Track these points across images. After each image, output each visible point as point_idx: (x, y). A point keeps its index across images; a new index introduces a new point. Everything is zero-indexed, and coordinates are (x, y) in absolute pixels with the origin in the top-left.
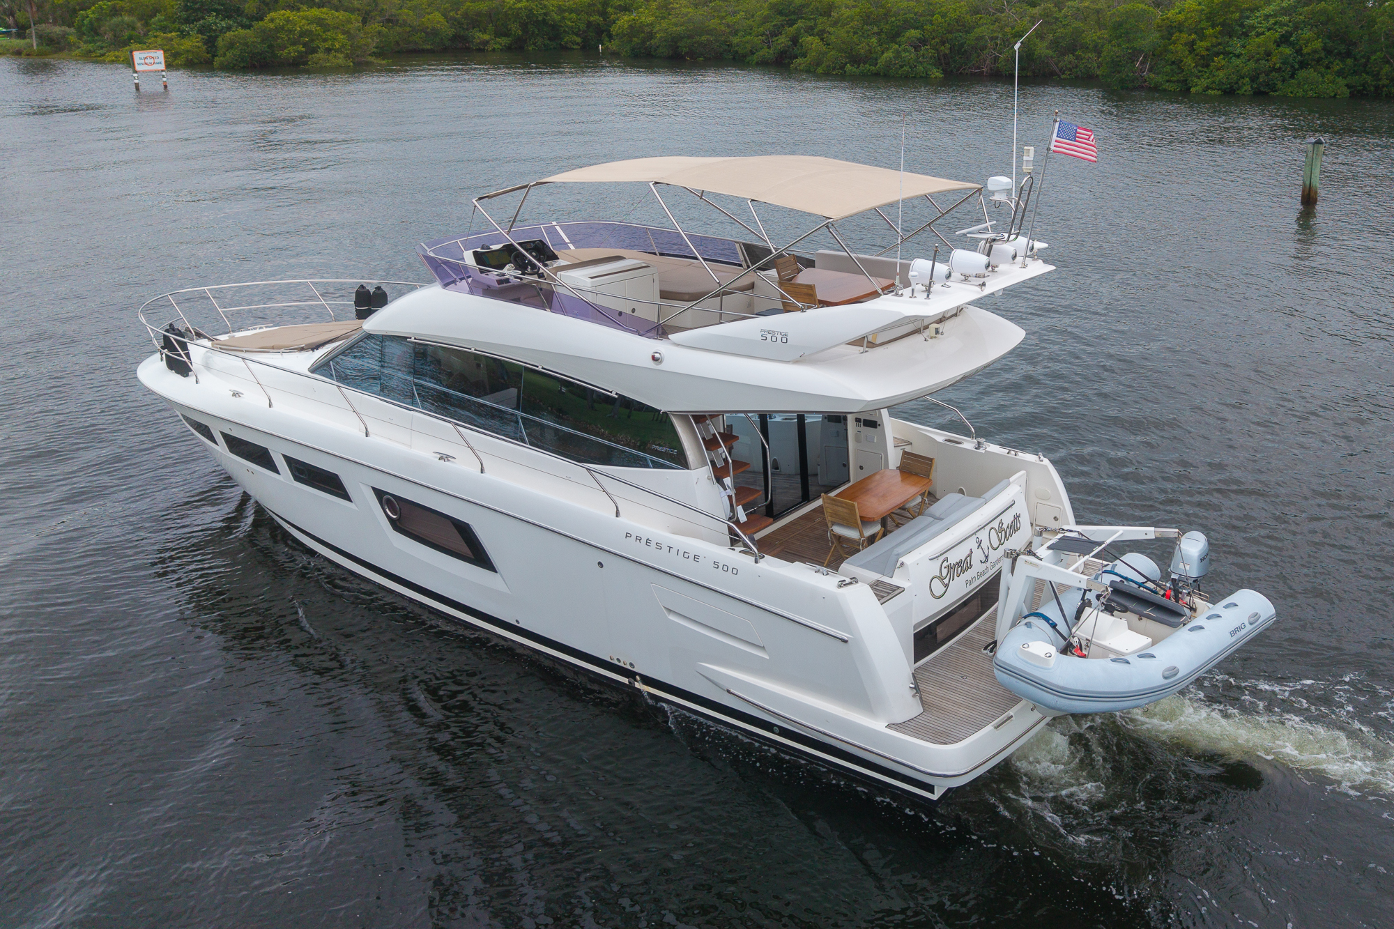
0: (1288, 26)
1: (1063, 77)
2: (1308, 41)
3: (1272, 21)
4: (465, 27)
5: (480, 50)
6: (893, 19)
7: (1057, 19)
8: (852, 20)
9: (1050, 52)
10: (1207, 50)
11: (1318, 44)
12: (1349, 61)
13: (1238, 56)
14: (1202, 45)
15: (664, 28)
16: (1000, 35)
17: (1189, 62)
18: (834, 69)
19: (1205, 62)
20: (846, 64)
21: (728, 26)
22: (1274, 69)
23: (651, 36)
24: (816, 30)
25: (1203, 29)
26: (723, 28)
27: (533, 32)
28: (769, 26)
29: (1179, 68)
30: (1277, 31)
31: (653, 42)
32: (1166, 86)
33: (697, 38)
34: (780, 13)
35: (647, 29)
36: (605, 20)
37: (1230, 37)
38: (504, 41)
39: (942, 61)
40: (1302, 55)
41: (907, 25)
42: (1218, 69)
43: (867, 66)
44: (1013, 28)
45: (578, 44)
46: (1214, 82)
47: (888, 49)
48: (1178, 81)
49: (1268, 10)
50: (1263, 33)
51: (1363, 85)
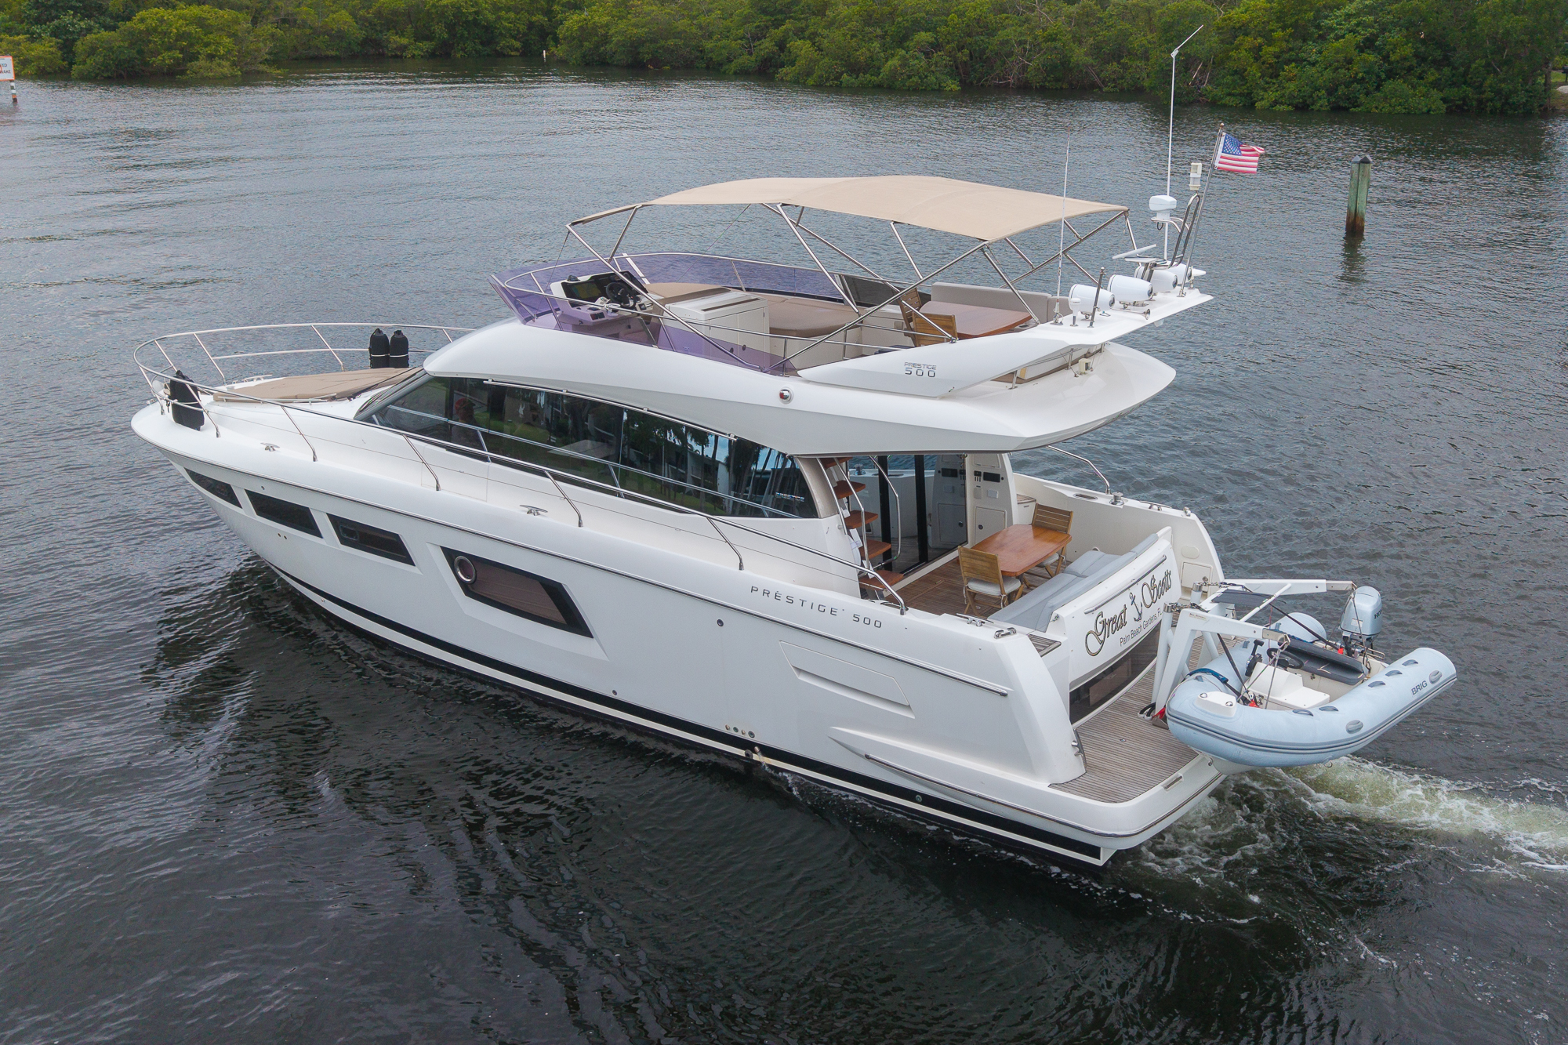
0: (1373, 27)
1: (1105, 89)
2: (1395, 46)
3: (1354, 22)
4: (379, 28)
5: (396, 56)
6: (900, 19)
7: (1100, 19)
8: (851, 20)
9: (1089, 60)
10: (1278, 57)
11: (1408, 50)
12: (1446, 70)
13: (1313, 64)
14: (1269, 50)
15: (625, 29)
16: (1029, 39)
17: (1254, 71)
18: (827, 79)
19: (1273, 72)
20: (842, 73)
21: (701, 27)
22: (1355, 80)
23: (606, 39)
24: (807, 33)
25: (1273, 31)
26: (694, 30)
27: (462, 35)
28: (751, 27)
29: (1243, 78)
30: (1360, 34)
31: (608, 47)
32: (1228, 100)
33: (662, 43)
34: (764, 11)
35: (601, 31)
36: (550, 20)
37: (1305, 40)
38: (426, 46)
39: (958, 70)
40: (1390, 63)
41: (917, 26)
42: (1290, 80)
43: (868, 76)
44: (1044, 30)
45: (517, 50)
46: (1283, 96)
47: (893, 55)
48: (1241, 95)
49: (1350, 8)
50: (1343, 37)
51: (1463, 99)
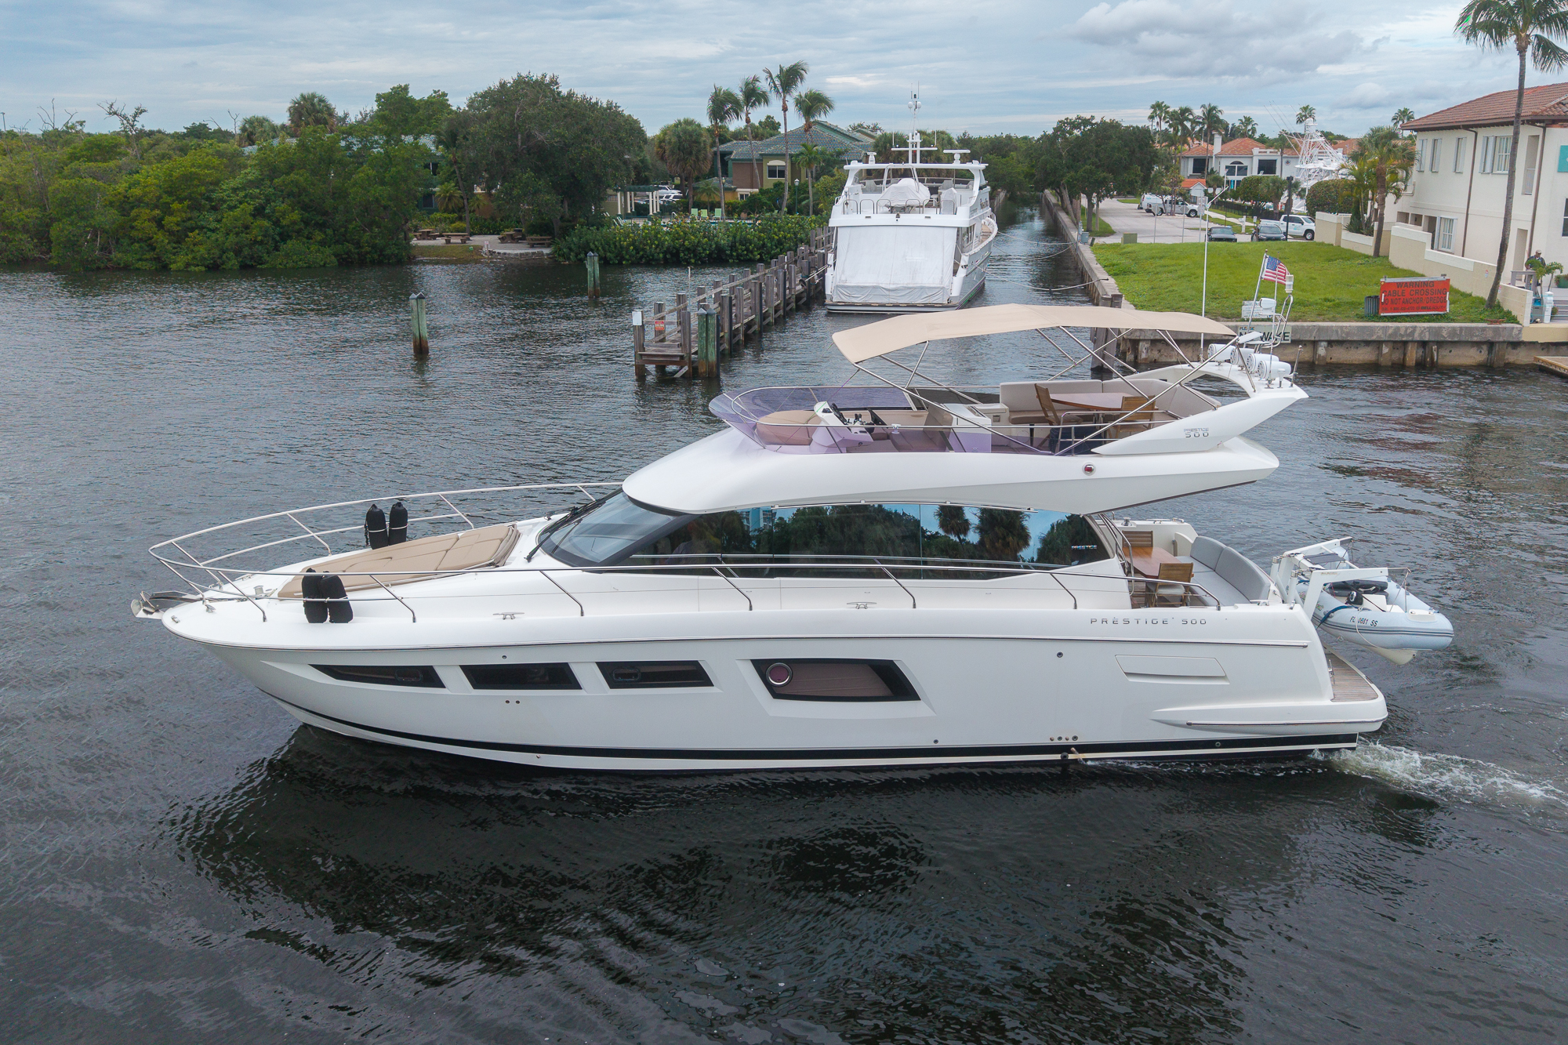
0: (259, 198)
2: (284, 214)
3: (242, 194)
10: (178, 225)
11: (294, 216)
12: (329, 231)
13: (214, 231)
14: (170, 221)
17: (160, 237)
19: (179, 238)
22: (255, 242)
25: (167, 204)
29: (150, 245)
30: (249, 204)
32: (139, 265)
37: (200, 211)
40: (281, 227)
42: (196, 245)
46: (194, 258)
48: (153, 259)
49: (235, 183)
50: (235, 207)
51: (347, 254)
